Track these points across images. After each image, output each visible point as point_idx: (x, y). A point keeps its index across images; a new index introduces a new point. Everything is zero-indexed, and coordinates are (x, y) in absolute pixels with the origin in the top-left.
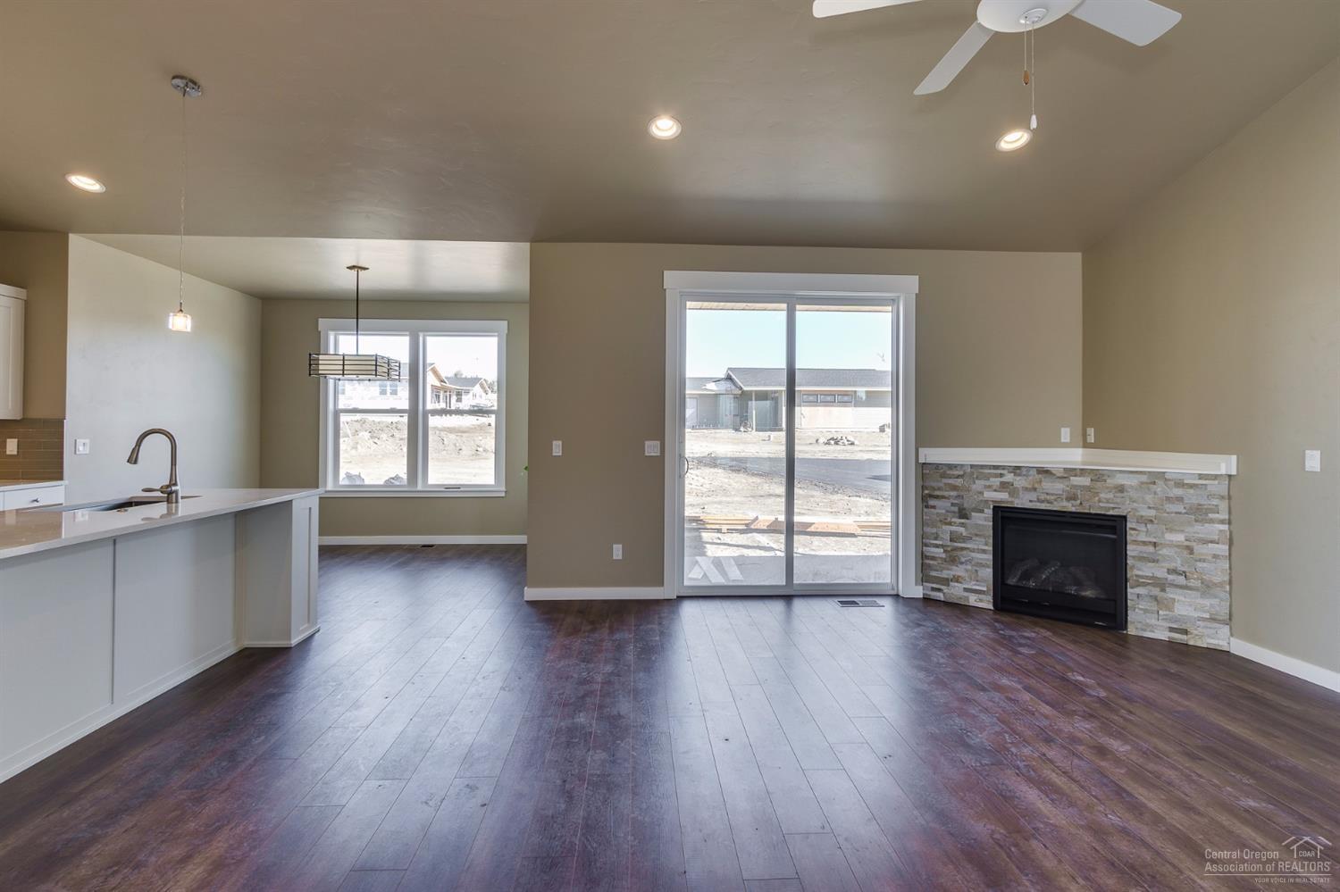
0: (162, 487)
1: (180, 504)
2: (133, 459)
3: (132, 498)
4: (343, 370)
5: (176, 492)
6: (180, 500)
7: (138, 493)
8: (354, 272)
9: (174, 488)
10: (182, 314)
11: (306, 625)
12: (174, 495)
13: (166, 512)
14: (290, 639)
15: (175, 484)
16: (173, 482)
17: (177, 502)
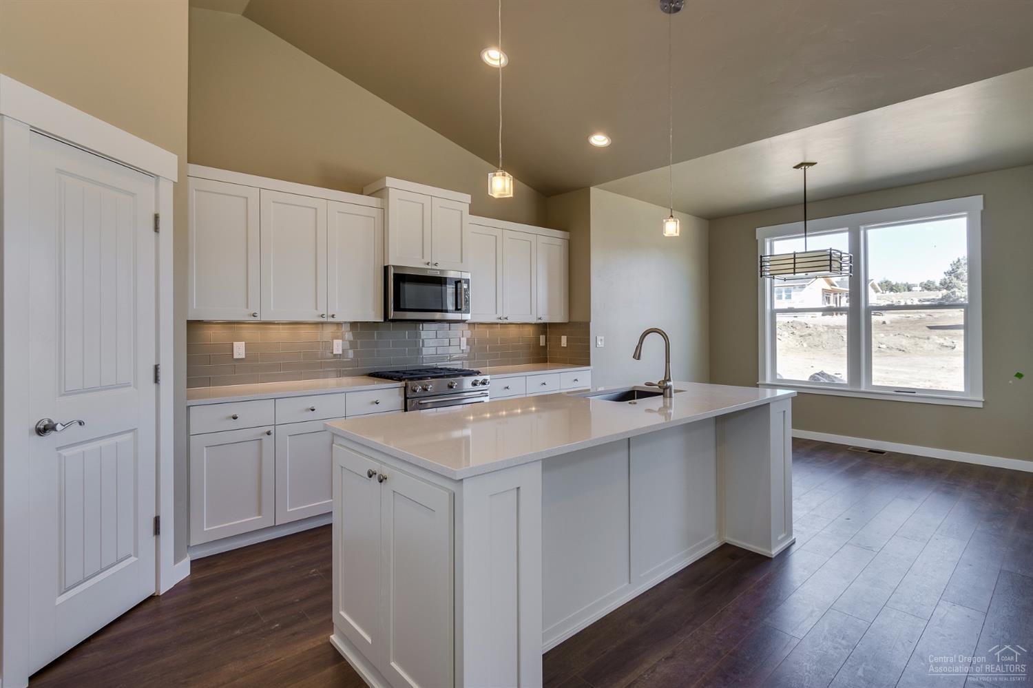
0: (659, 383)
1: (673, 399)
2: (637, 356)
3: (635, 387)
4: (794, 269)
5: (670, 387)
6: (673, 394)
7: (640, 384)
8: (801, 171)
9: (669, 384)
10: (672, 220)
11: (783, 535)
12: (668, 390)
13: (662, 406)
14: (771, 550)
15: (669, 380)
16: (667, 379)
17: (671, 397)
